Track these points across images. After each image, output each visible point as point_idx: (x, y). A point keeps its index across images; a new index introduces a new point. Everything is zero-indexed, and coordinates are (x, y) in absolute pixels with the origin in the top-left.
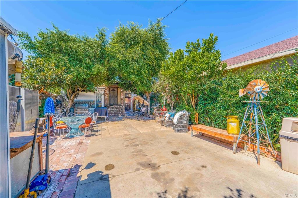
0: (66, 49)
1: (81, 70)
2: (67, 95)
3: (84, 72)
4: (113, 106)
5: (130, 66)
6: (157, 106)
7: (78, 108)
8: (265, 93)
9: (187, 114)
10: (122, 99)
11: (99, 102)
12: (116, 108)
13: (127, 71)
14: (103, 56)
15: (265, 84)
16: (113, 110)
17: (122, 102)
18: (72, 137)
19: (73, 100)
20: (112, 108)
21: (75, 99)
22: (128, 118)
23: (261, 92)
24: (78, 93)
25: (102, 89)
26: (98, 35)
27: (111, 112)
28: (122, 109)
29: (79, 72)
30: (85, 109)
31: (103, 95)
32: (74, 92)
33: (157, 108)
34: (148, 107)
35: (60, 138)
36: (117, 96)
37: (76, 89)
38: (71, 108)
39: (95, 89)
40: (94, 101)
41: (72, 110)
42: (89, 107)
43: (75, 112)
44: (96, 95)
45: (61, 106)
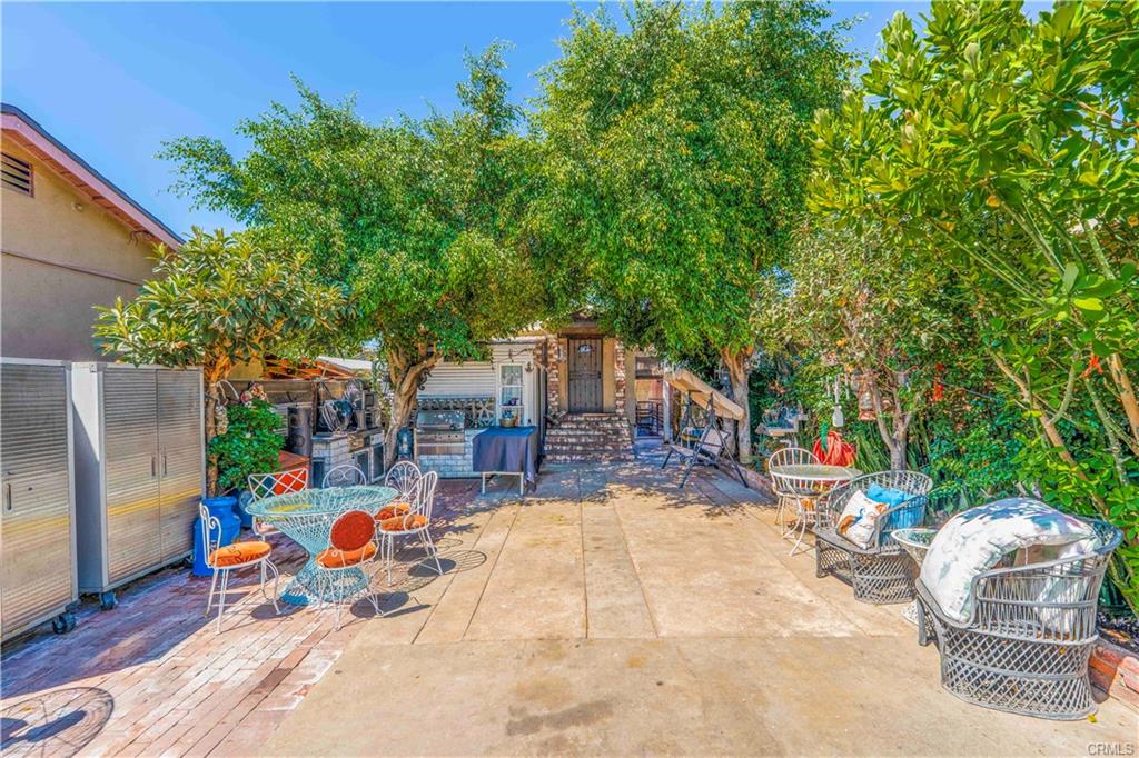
0: (340, 179)
2: (388, 379)
4: (579, 419)
5: (624, 215)
6: (791, 426)
7: (427, 430)
10: (618, 385)
11: (510, 404)
12: (595, 425)
13: (605, 246)
14: (493, 187)
16: (579, 433)
17: (618, 399)
19: (411, 398)
20: (575, 426)
21: (419, 392)
24: (426, 370)
25: (524, 346)
26: (469, 88)
27: (567, 444)
28: (617, 432)
29: (389, 274)
30: (453, 436)
31: (529, 370)
32: (413, 363)
33: (788, 436)
34: (740, 427)
36: (600, 375)
37: (422, 352)
38: (402, 431)
39: (496, 348)
40: (492, 400)
41: (405, 439)
42: (469, 424)
43: (416, 445)
44: (499, 371)
45: (354, 424)
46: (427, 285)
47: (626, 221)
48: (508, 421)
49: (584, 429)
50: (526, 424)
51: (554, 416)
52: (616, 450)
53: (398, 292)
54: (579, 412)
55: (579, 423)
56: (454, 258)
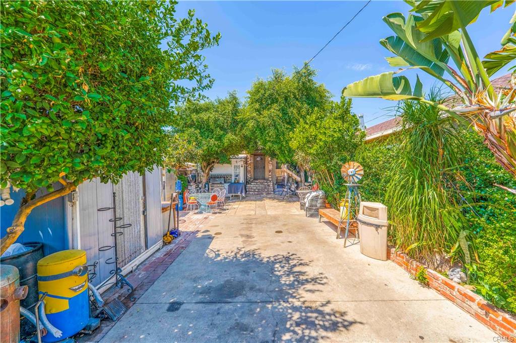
1: (212, 141)
2: (202, 169)
3: (215, 144)
5: (267, 132)
7: (213, 184)
8: (359, 176)
9: (321, 195)
10: (270, 171)
11: (236, 176)
12: (262, 183)
14: (235, 123)
15: (359, 166)
16: (257, 186)
17: (270, 175)
18: (201, 213)
19: (208, 174)
21: (210, 172)
22: (270, 198)
23: (354, 175)
24: (213, 166)
25: (241, 160)
27: (253, 189)
28: (269, 186)
30: (221, 185)
31: (242, 167)
32: (209, 164)
35: (191, 213)
36: (264, 167)
37: (211, 161)
38: (206, 184)
39: (232, 160)
40: (231, 175)
41: (207, 186)
42: (225, 182)
43: (210, 188)
44: (233, 167)
45: (196, 181)
47: (267, 133)
48: (236, 181)
49: (259, 185)
50: (241, 182)
51: (249, 181)
52: (268, 191)
53: (212, 149)
54: (257, 180)
55: (257, 183)
56: (226, 141)
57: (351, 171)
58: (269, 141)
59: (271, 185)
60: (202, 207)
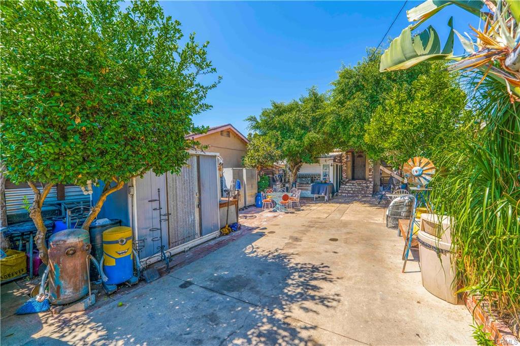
2: (289, 169)
3: (295, 144)
7: (300, 183)
8: (427, 177)
10: (370, 170)
11: (325, 176)
15: (428, 163)
16: (353, 187)
17: (369, 175)
19: (296, 174)
20: (351, 185)
21: (298, 173)
23: (420, 176)
24: (300, 166)
25: (330, 158)
27: (347, 190)
30: (307, 185)
31: (331, 166)
32: (296, 164)
35: (266, 210)
36: (365, 166)
37: (299, 161)
38: (293, 183)
39: (320, 159)
40: (320, 175)
41: (294, 186)
42: (312, 182)
43: (297, 187)
44: (322, 167)
45: (281, 181)
46: (300, 146)
48: (324, 181)
49: (355, 186)
51: (344, 181)
52: (365, 193)
53: (293, 149)
54: (355, 180)
55: (353, 183)
56: (306, 140)
57: (416, 170)
58: (354, 136)
59: (371, 187)
60: (277, 205)
